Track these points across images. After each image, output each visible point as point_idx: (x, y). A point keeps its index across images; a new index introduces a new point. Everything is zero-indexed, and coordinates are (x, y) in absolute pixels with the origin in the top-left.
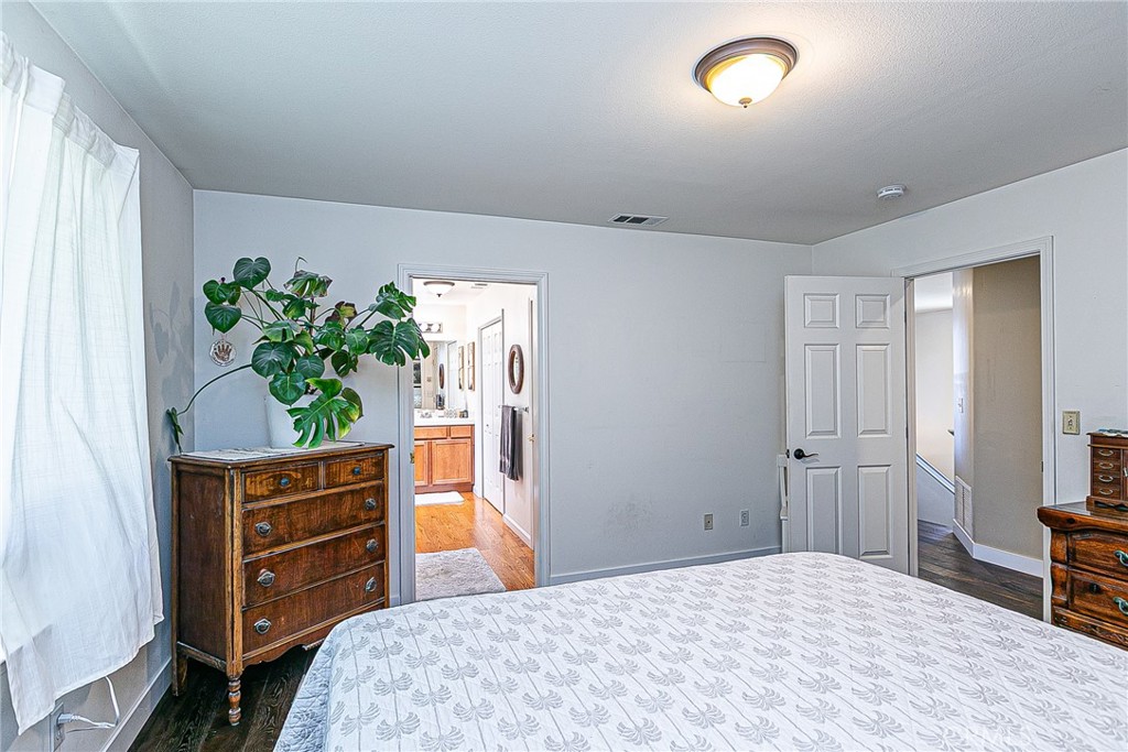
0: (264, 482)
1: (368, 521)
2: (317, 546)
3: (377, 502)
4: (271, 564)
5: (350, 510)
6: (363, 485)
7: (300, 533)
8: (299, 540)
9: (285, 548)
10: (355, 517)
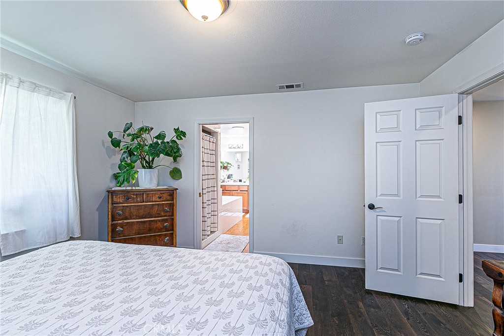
0: (121, 198)
1: (166, 216)
2: (141, 222)
3: (170, 209)
4: (121, 225)
5: (157, 211)
6: (163, 202)
7: (135, 217)
8: (134, 219)
9: (129, 221)
10: (160, 214)
